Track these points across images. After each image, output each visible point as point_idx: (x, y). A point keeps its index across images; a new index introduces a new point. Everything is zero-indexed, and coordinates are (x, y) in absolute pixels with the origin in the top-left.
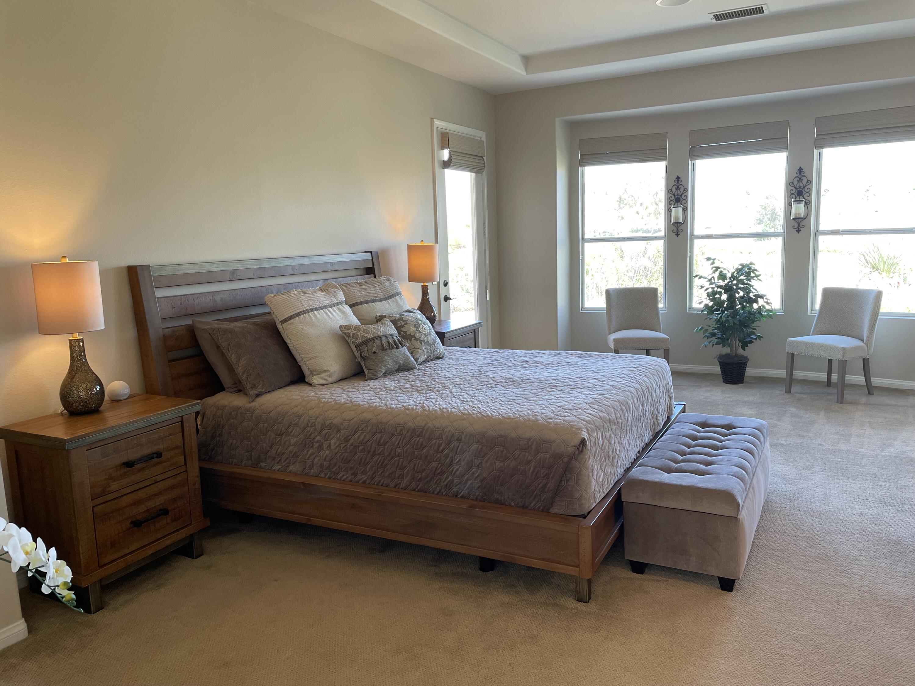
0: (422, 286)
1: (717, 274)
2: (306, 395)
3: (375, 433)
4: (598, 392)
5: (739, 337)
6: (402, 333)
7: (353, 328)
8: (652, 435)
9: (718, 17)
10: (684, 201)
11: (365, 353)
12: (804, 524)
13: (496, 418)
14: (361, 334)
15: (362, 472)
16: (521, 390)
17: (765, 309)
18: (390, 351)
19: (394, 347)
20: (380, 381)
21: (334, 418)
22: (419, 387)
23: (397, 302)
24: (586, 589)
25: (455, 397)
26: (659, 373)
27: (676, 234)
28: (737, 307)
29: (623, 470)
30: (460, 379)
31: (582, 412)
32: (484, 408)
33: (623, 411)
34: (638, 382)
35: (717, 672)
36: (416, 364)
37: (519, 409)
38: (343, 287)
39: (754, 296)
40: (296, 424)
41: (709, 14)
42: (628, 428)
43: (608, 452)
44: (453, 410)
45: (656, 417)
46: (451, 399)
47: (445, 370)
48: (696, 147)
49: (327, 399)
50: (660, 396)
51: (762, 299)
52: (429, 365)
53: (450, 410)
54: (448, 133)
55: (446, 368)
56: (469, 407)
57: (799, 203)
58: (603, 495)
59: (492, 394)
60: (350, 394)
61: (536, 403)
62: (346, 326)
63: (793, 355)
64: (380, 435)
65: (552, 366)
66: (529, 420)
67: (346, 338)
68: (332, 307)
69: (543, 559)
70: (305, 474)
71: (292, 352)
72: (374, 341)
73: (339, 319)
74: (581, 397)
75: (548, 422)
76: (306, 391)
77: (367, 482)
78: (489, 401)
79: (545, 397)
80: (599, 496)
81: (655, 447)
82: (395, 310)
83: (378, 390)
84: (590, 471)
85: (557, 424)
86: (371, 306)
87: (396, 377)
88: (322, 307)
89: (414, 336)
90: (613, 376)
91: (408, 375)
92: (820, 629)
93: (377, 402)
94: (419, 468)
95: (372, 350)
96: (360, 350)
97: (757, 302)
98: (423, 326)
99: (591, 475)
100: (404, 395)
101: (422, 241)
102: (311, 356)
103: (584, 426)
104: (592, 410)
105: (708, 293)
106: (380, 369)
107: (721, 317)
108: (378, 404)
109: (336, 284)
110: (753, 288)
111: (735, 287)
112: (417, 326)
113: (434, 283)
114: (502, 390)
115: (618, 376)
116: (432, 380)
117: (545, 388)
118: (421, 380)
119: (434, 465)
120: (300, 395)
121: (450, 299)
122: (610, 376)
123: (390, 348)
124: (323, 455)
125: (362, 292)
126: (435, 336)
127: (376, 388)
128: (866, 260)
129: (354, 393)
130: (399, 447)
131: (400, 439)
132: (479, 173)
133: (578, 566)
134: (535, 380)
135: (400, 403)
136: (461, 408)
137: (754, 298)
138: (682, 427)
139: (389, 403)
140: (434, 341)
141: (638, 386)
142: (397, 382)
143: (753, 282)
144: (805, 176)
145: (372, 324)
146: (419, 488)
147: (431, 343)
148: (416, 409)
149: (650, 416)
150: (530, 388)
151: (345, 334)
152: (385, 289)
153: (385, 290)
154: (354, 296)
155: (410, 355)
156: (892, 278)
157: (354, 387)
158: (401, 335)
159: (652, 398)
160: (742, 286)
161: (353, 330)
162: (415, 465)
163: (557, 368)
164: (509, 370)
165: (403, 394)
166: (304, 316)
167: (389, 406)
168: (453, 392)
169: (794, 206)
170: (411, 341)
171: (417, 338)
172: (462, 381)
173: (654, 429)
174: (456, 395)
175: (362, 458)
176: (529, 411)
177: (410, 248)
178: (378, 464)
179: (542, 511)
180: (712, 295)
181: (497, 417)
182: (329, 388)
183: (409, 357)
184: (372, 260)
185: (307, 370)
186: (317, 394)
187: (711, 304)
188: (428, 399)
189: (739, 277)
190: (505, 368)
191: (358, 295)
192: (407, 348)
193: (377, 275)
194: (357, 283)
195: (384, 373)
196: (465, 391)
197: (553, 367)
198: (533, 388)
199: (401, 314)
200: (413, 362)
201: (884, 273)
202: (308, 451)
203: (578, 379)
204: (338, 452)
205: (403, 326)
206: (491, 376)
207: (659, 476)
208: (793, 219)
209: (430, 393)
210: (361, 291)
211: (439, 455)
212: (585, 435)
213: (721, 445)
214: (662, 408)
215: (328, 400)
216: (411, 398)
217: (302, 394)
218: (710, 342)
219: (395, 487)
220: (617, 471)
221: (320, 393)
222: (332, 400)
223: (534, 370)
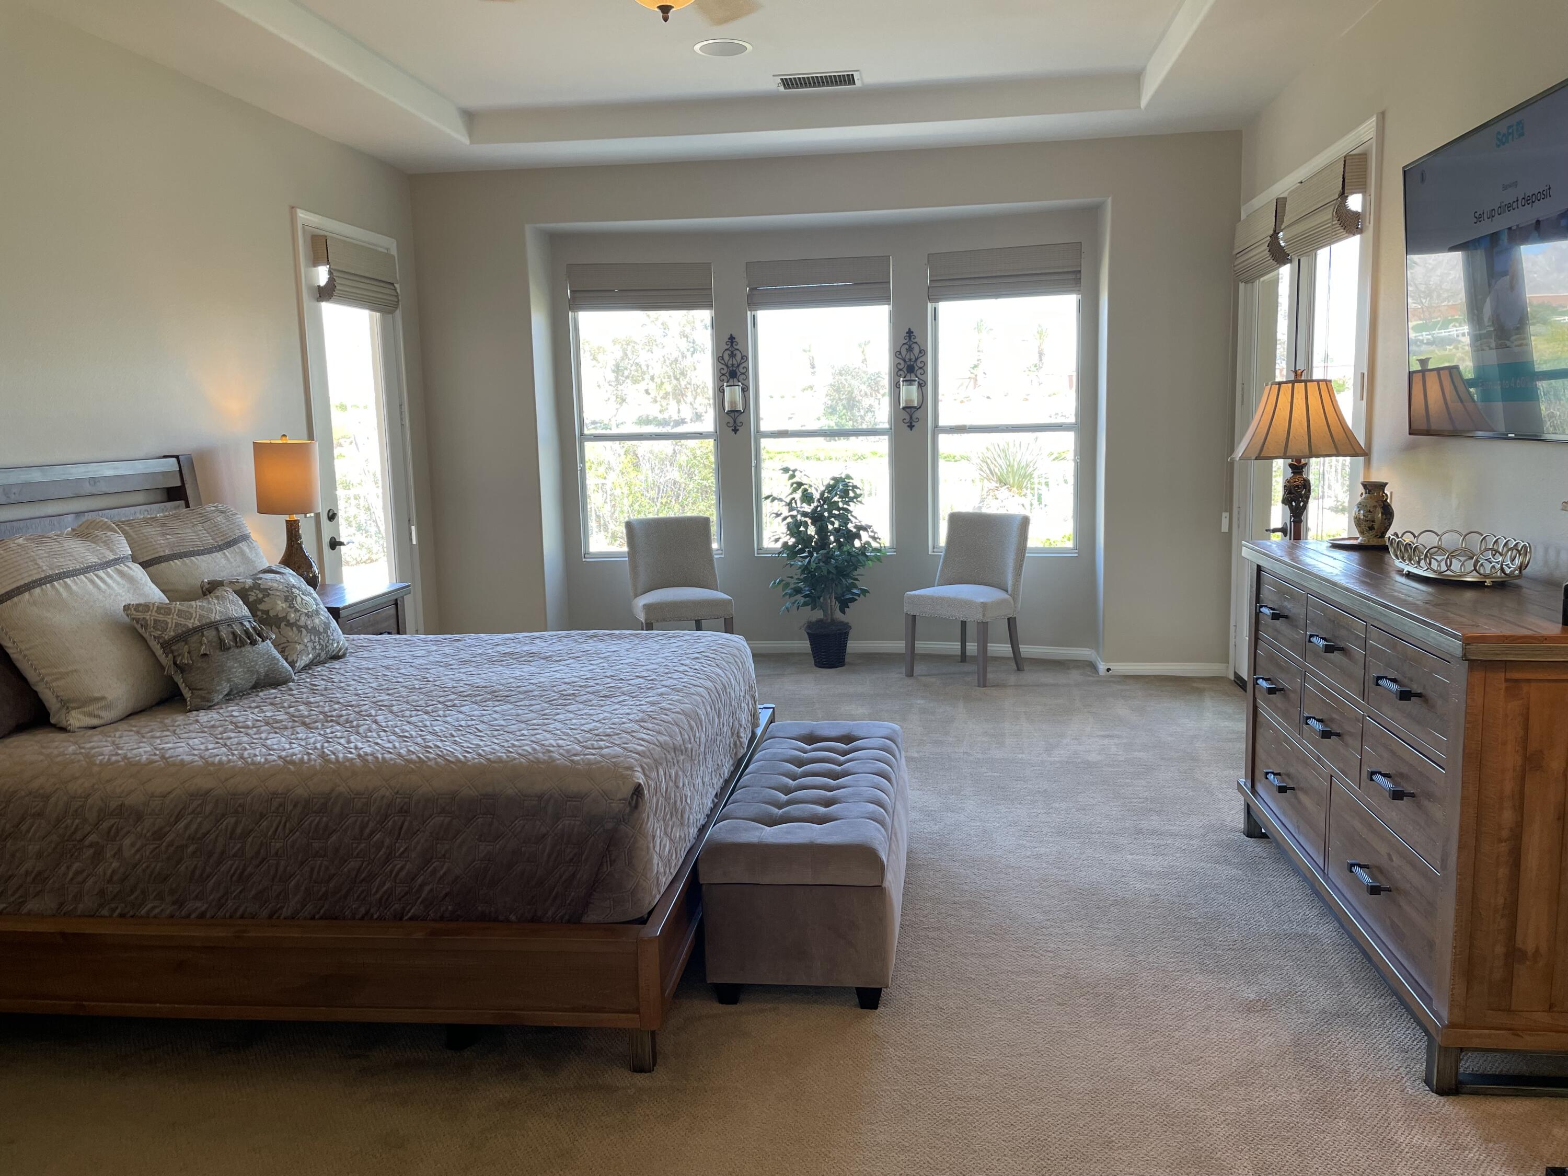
0: (287, 521)
1: (798, 495)
2: (56, 752)
3: (223, 815)
4: (648, 700)
5: (836, 593)
6: (259, 613)
7: (155, 609)
8: (733, 765)
9: (788, 83)
10: (743, 377)
11: (183, 657)
12: (963, 882)
13: (474, 764)
14: (172, 620)
15: (197, 896)
16: (511, 706)
17: (871, 547)
18: (237, 651)
19: (247, 643)
20: (221, 711)
21: (127, 795)
22: (307, 717)
23: (242, 553)
24: (648, 1049)
25: (385, 731)
26: (737, 659)
27: (733, 430)
28: (831, 546)
29: (696, 830)
30: (388, 694)
31: (629, 737)
32: (448, 746)
33: (692, 728)
34: (709, 678)
35: (875, 1148)
36: (292, 671)
37: (516, 743)
38: (125, 527)
39: (855, 527)
40: (39, 815)
41: (774, 76)
42: (701, 757)
43: (675, 802)
44: (387, 756)
45: (738, 733)
46: (379, 735)
47: (354, 680)
48: (756, 289)
49: (107, 757)
50: (742, 698)
51: (866, 533)
52: (319, 671)
53: (380, 756)
54: (326, 236)
55: (355, 675)
56: (417, 748)
57: (911, 385)
58: (671, 878)
59: (458, 718)
60: (158, 741)
61: (545, 728)
62: (138, 605)
63: (914, 617)
64: (233, 820)
65: (558, 659)
66: (538, 761)
67: (140, 630)
68: (102, 568)
69: (573, 1010)
70: (65, 914)
71: (18, 665)
72: (203, 633)
73: (121, 591)
74: (622, 712)
75: (572, 761)
76: (56, 744)
77: (208, 915)
78: (454, 733)
79: (558, 716)
80: (665, 881)
81: (742, 785)
82: (241, 569)
83: (220, 729)
84: (650, 839)
85: (589, 763)
86: (190, 564)
87: (254, 701)
88: (82, 569)
89: (285, 618)
90: (667, 671)
91: (279, 696)
92: (1011, 1047)
93: (220, 754)
94: (321, 874)
95: (200, 651)
96: (172, 652)
97: (859, 537)
98: (302, 599)
99: (651, 845)
100: (278, 735)
101: (284, 435)
102: (62, 670)
103: (636, 763)
104: (644, 731)
105: (788, 524)
106: (218, 688)
107: (809, 561)
108: (224, 758)
109: (110, 522)
110: (852, 516)
111: (826, 514)
112: (289, 598)
113: (308, 515)
114: (476, 710)
115: (676, 668)
116: (331, 701)
117: (555, 700)
118: (308, 704)
119: (353, 864)
120: (41, 753)
121: (341, 544)
122: (662, 670)
123: (239, 644)
124: (105, 874)
125: (168, 537)
126: (326, 615)
127: (213, 726)
128: (990, 470)
129: (166, 739)
130: (276, 837)
131: (280, 823)
132: (391, 312)
133: (637, 1011)
134: (534, 687)
135: (271, 752)
136: (403, 752)
137: (854, 530)
138: (778, 746)
139: (249, 754)
140: (327, 626)
141: (709, 684)
142: (257, 710)
143: (852, 507)
144: (916, 343)
145: (195, 600)
146: (322, 911)
147: (321, 630)
148: (309, 760)
149: (729, 733)
150: (527, 703)
151: (137, 622)
152: (215, 528)
153: (217, 532)
154: (150, 544)
155: (279, 656)
156: (1024, 495)
157: (165, 728)
158: (257, 619)
159: (730, 702)
160: (837, 512)
161: (154, 613)
162: (312, 870)
163: (567, 662)
164: (480, 672)
165: (276, 733)
166: (42, 590)
167: (249, 760)
168: (379, 721)
169: (903, 389)
170: (279, 627)
171: (291, 621)
172: (392, 698)
173: (736, 753)
174: (387, 727)
175: (196, 867)
176: (534, 745)
177: (260, 449)
178: (231, 877)
179: (569, 922)
180: (795, 528)
181: (476, 761)
182: (108, 734)
183: (278, 660)
184: (180, 471)
185: (55, 700)
186: (83, 748)
187: (791, 541)
188: (330, 740)
189: (832, 498)
190: (471, 669)
191: (158, 542)
192: (272, 643)
193: (191, 504)
194: (154, 519)
195: (227, 695)
196: (403, 717)
197: (560, 661)
198: (533, 702)
199: (255, 578)
200: (287, 670)
201: (1015, 489)
202: (68, 868)
203: (609, 680)
204: (140, 861)
205: (261, 601)
206: (449, 685)
207: (757, 834)
208: (904, 408)
209: (332, 726)
210: (164, 534)
211: (363, 845)
212: (640, 778)
213: (842, 769)
214: (744, 718)
215: (109, 759)
216: (293, 741)
217: (49, 751)
218: (794, 603)
219: (270, 917)
220: (689, 833)
221: (88, 745)
222: (119, 758)
223: (526, 668)
